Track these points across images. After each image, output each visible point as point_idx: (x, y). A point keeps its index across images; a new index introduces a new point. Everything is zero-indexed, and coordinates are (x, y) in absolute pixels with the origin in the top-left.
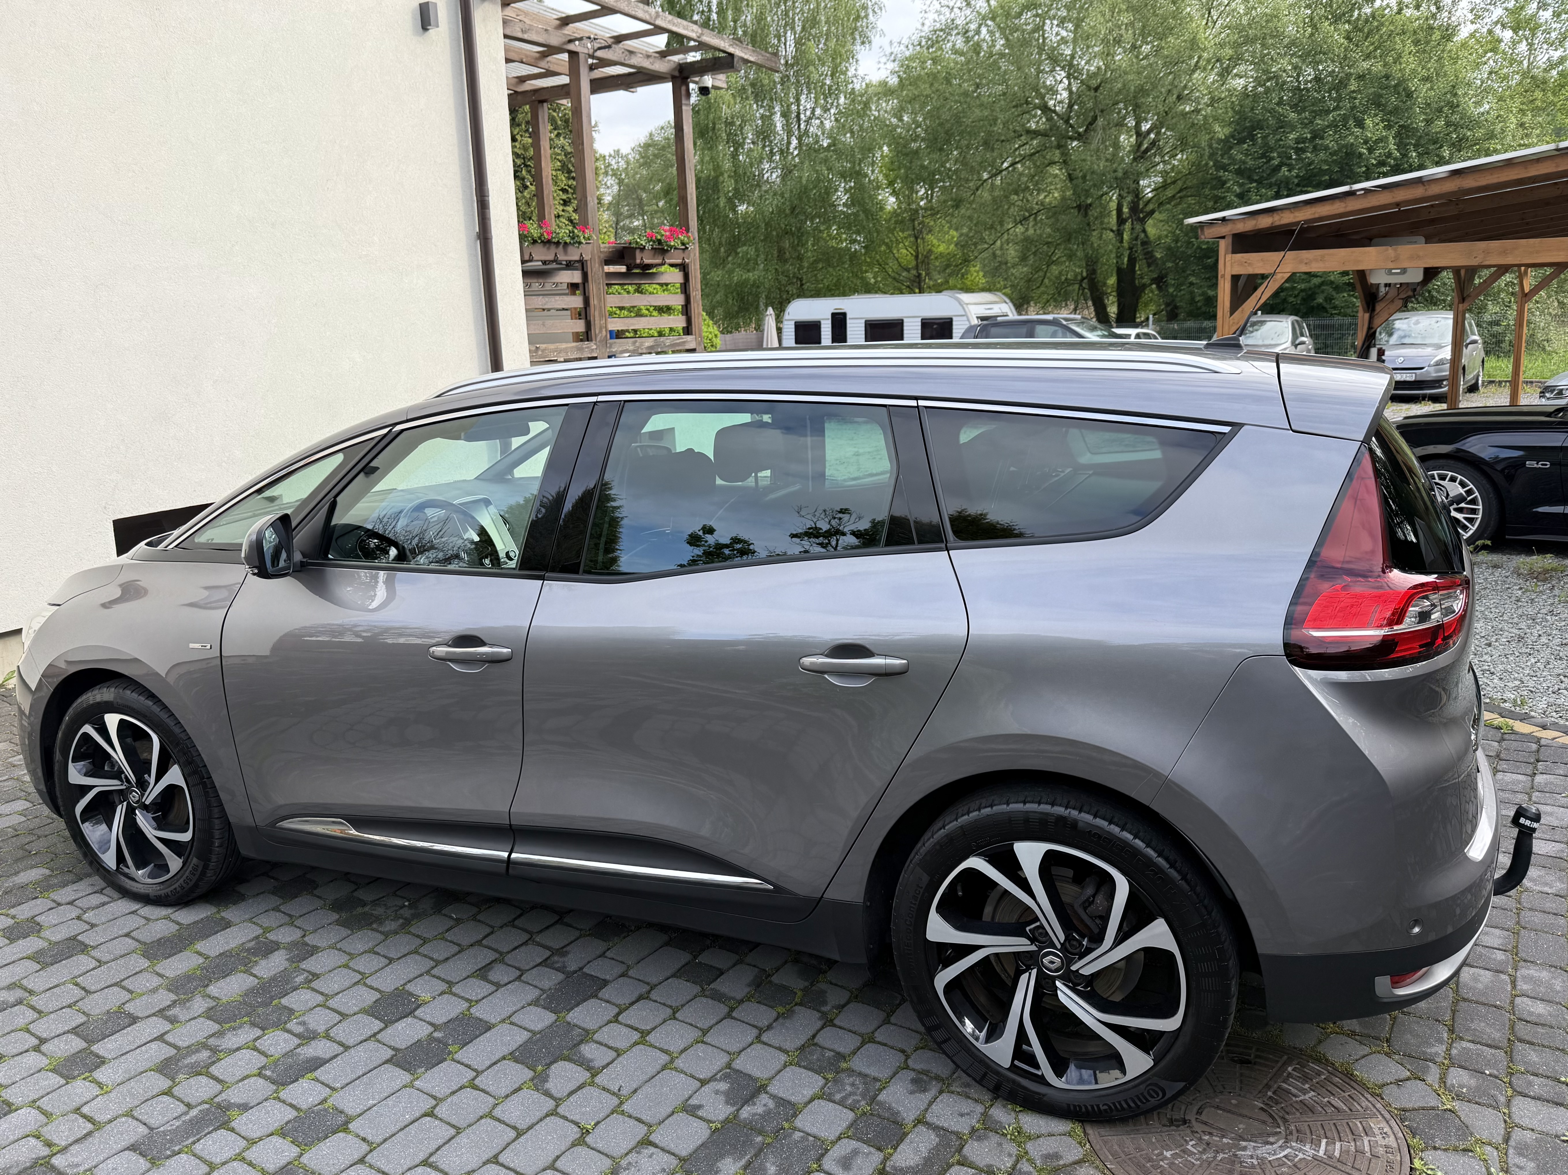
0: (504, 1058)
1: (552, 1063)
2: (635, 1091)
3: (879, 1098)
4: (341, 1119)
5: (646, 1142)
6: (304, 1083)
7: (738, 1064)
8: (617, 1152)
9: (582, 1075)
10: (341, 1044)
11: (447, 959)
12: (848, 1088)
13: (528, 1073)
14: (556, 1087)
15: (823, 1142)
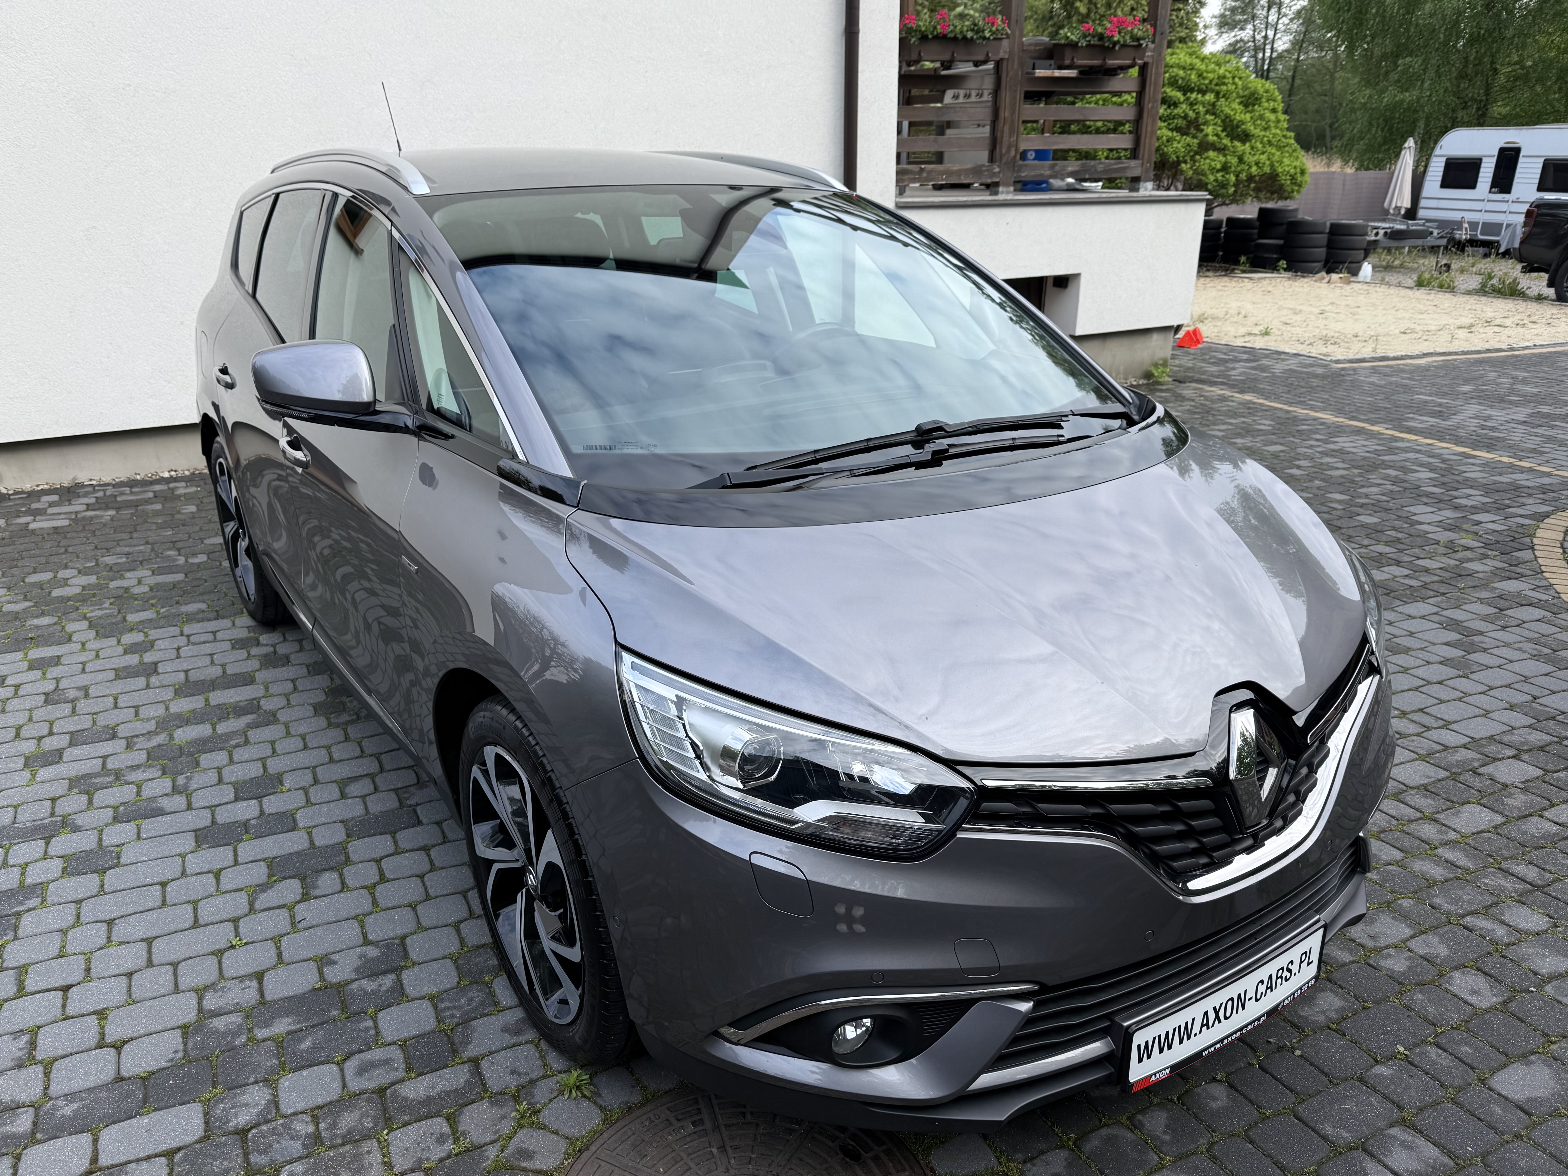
0: (265, 860)
1: (290, 877)
2: (310, 928)
3: (474, 1022)
4: (111, 864)
5: (259, 975)
6: (130, 826)
7: (413, 939)
8: (231, 973)
9: (294, 897)
10: (189, 804)
11: (341, 761)
12: (463, 1001)
13: (264, 879)
14: (265, 899)
15: (376, 1040)
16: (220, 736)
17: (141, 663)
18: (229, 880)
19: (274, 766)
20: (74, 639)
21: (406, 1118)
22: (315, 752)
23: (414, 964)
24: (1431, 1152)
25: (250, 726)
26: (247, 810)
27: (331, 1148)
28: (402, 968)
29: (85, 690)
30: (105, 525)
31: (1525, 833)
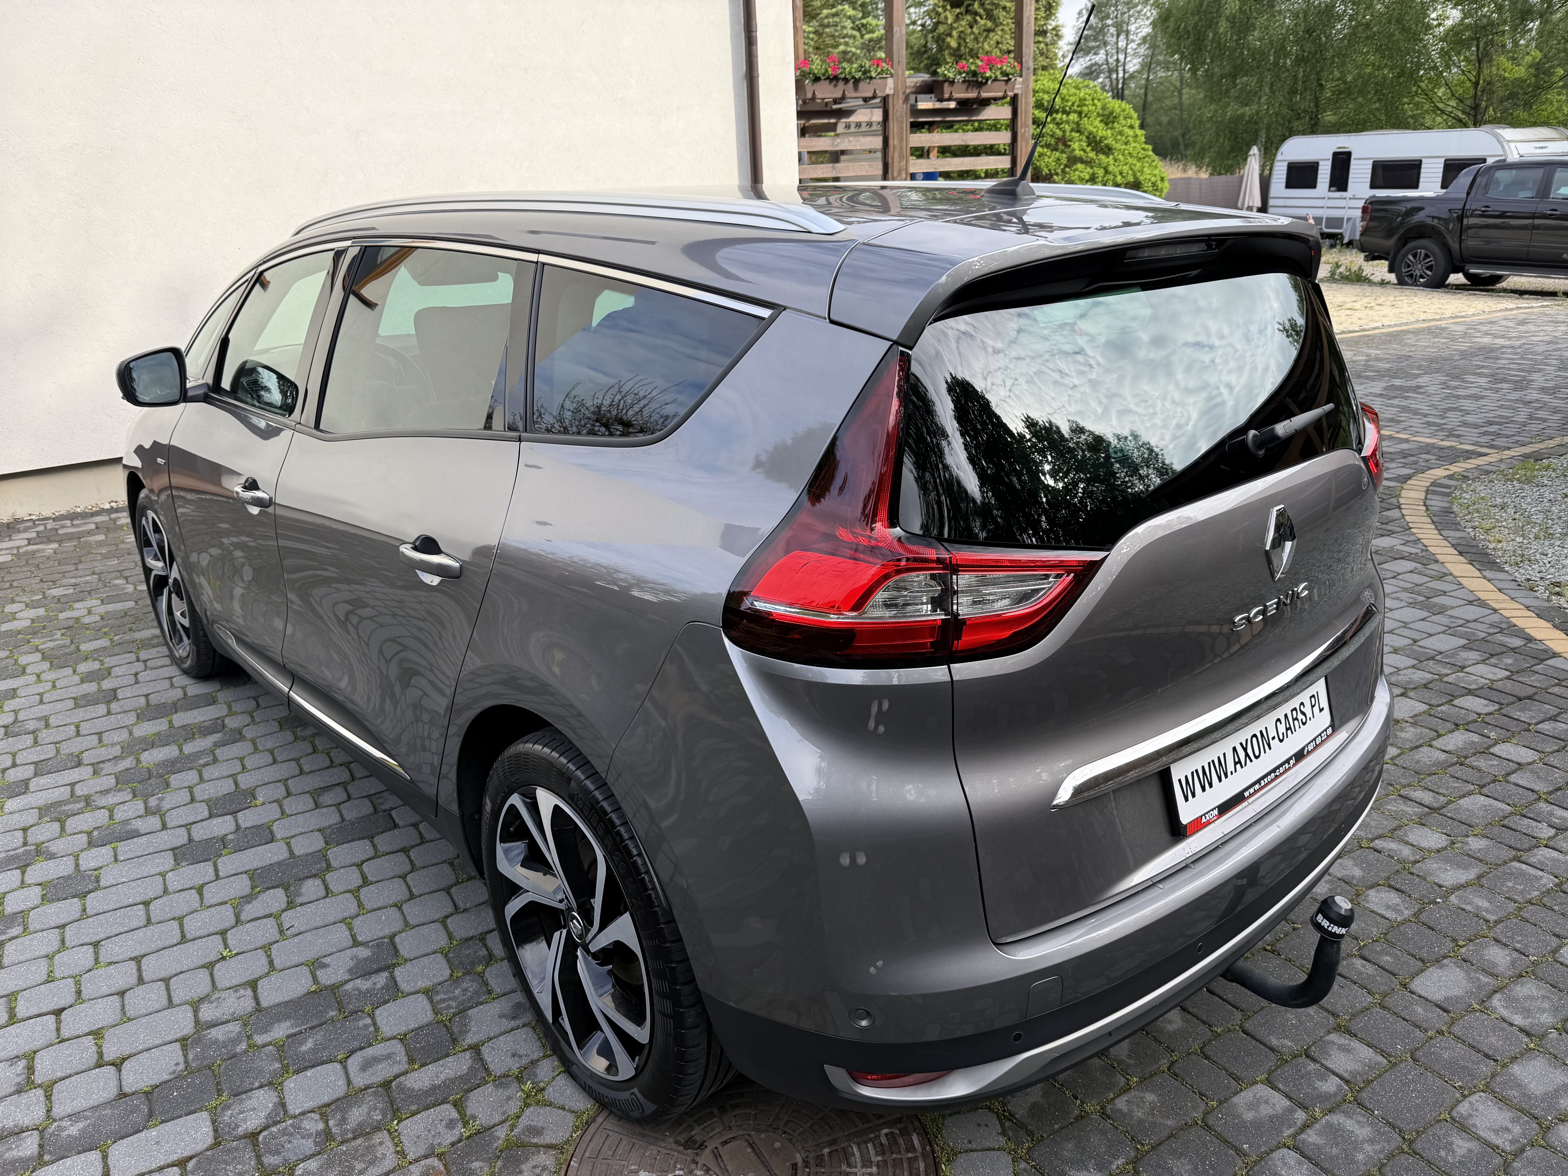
0: (246, 872)
1: (273, 887)
2: (298, 934)
3: (470, 1012)
4: (90, 887)
5: (253, 983)
6: (105, 849)
7: (401, 937)
8: (224, 984)
10: (164, 824)
12: (458, 992)
13: (247, 891)
14: (250, 910)
15: (375, 1036)
16: (188, 756)
17: (100, 690)
18: (212, 894)
19: (245, 781)
20: (28, 671)
21: (414, 1108)
22: (285, 765)
23: (406, 960)
24: (1366, 1053)
25: (217, 745)
26: (223, 826)
27: (342, 1143)
28: (394, 966)
29: (46, 720)
30: (48, 558)
31: (1418, 762)
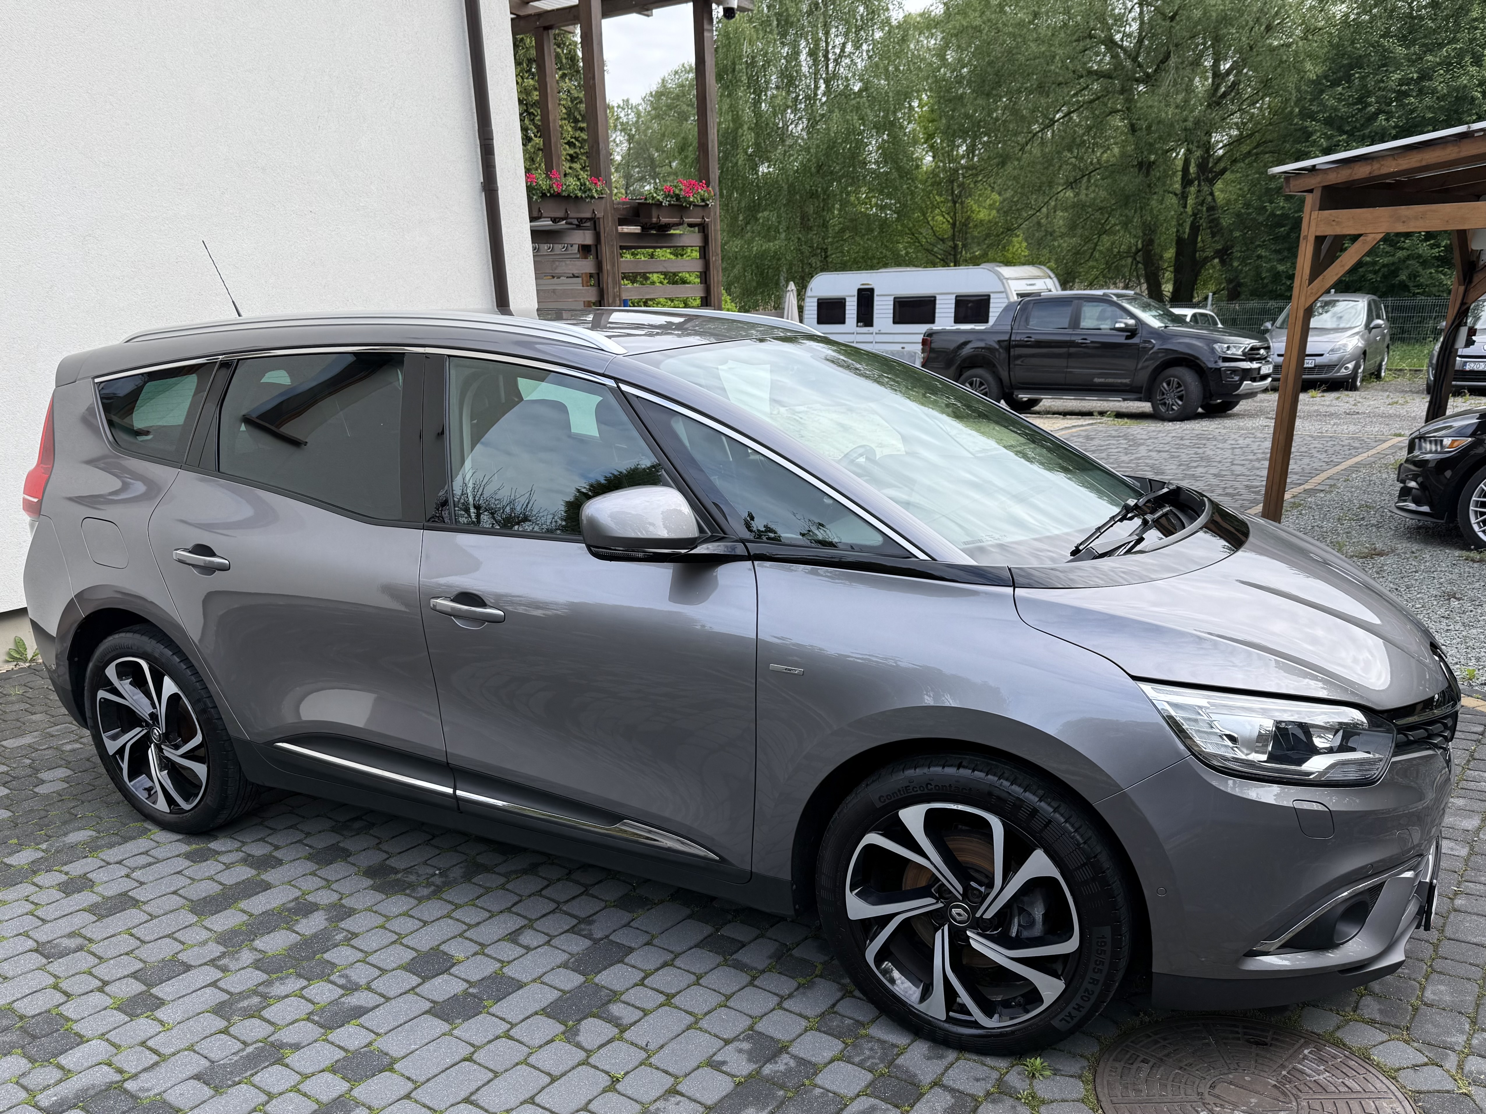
0: (536, 1013)
1: (582, 1019)
2: (662, 1047)
3: (897, 1062)
4: (386, 1061)
5: (673, 1091)
6: (350, 1029)
7: (760, 1027)
8: (646, 1099)
9: (611, 1031)
10: (382, 995)
11: (479, 924)
12: (867, 1053)
13: (560, 1027)
14: (587, 1040)
15: (842, 1098)
16: (315, 936)
17: (105, 898)
18: (528, 1037)
19: (417, 944)
22: (440, 923)
23: (789, 1042)
25: (332, 921)
26: (449, 984)
28: (784, 1048)
